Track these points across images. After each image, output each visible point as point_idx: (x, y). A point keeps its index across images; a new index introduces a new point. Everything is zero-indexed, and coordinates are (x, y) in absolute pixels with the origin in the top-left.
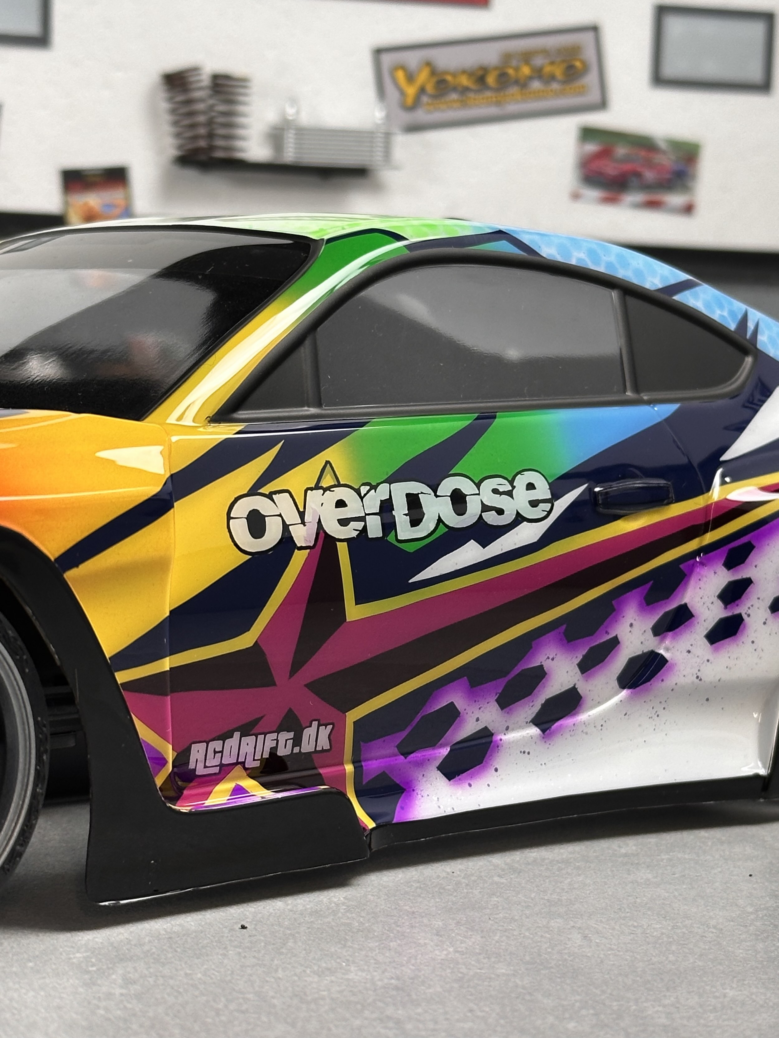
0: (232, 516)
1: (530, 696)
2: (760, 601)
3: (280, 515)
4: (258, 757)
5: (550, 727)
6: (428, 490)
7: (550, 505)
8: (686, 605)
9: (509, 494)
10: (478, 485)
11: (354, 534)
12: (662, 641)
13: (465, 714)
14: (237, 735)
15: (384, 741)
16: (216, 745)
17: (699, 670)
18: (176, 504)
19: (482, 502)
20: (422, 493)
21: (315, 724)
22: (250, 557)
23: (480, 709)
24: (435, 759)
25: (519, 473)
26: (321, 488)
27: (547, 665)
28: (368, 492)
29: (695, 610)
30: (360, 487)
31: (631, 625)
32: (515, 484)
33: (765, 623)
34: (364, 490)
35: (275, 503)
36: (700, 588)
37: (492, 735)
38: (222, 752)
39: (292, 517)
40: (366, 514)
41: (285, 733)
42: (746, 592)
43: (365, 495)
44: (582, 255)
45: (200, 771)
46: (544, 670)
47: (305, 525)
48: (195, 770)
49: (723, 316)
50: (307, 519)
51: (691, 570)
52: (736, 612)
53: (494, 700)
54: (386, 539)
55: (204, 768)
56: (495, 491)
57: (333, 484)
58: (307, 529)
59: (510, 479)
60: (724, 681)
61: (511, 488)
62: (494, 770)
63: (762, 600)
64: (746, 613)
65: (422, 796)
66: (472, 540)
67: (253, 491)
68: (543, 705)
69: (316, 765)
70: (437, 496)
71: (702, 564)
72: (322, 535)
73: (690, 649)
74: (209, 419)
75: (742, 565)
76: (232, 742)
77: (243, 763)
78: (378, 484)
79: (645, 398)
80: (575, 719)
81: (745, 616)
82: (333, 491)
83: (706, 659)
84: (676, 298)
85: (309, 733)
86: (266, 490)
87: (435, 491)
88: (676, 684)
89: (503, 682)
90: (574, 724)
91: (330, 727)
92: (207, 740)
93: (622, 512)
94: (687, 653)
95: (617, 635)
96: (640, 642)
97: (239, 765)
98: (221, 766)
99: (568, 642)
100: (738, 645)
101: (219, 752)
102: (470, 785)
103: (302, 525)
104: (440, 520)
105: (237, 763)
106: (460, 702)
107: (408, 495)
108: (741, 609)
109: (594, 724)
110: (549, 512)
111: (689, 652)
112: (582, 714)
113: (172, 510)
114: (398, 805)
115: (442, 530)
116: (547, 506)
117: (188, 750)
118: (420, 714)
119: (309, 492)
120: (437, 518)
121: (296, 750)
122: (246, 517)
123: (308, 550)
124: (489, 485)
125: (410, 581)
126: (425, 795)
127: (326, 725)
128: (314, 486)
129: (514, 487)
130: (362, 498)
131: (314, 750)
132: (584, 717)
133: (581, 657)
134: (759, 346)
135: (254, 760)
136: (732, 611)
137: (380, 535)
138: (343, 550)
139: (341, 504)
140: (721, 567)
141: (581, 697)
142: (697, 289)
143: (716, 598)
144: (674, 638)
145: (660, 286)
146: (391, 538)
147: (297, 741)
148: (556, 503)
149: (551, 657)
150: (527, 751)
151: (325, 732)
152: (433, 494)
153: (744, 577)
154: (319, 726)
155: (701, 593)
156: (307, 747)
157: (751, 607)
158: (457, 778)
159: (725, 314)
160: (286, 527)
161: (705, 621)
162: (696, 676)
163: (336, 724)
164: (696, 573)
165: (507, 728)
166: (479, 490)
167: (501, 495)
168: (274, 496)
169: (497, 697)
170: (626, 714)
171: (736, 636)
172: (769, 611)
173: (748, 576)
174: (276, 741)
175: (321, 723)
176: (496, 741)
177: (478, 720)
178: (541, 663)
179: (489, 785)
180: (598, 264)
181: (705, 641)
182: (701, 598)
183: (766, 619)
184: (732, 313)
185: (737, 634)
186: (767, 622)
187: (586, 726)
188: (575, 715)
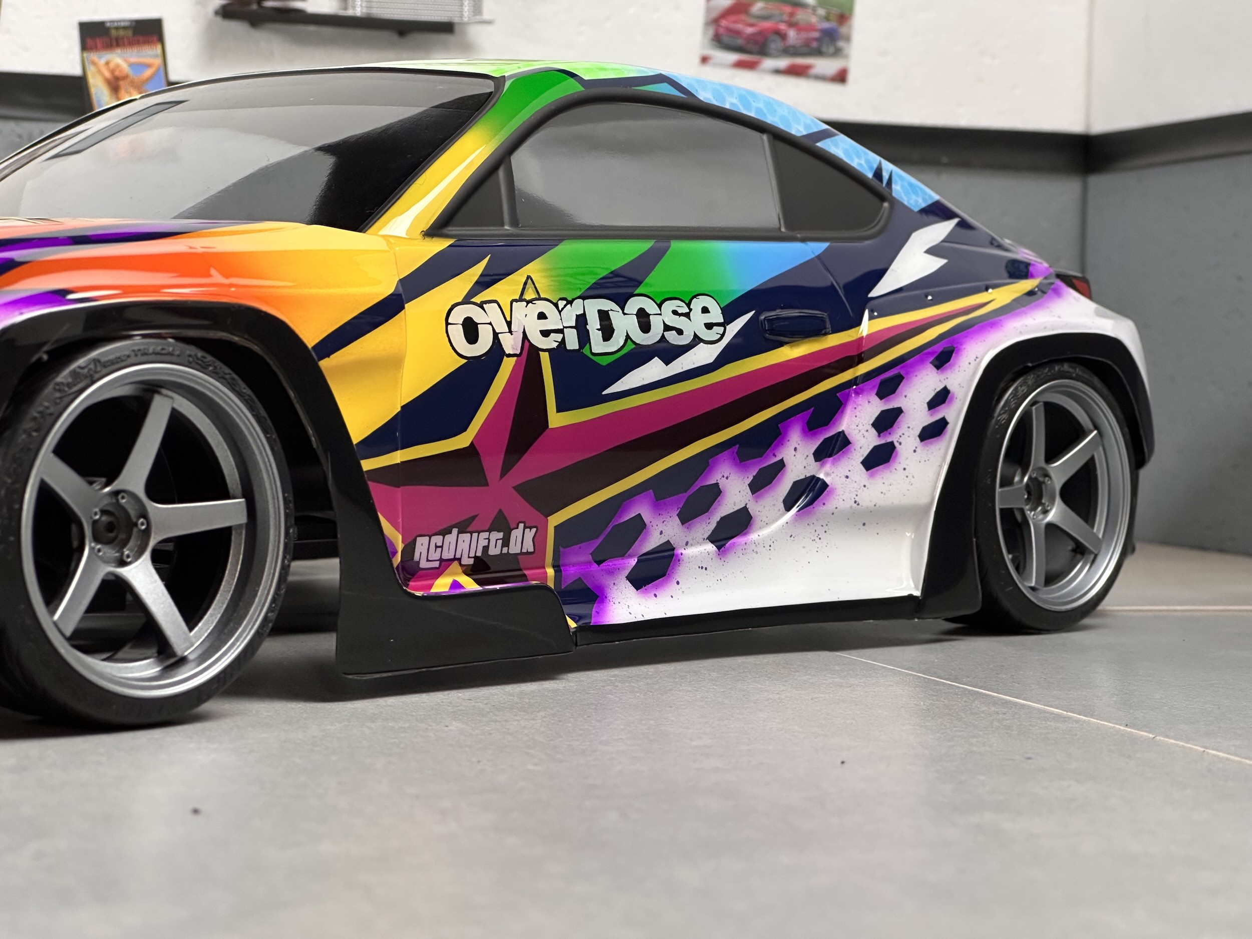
0: (450, 321)
1: (707, 514)
2: (910, 429)
3: (490, 324)
4: (472, 554)
5: (725, 545)
6: (617, 308)
7: (722, 328)
8: (843, 432)
9: (687, 315)
10: (660, 306)
11: (555, 345)
12: (822, 466)
13: (651, 527)
14: (455, 531)
15: (580, 548)
16: (437, 540)
17: (857, 495)
18: (406, 306)
19: (664, 322)
20: (611, 310)
21: (521, 526)
22: (466, 361)
23: (663, 522)
24: (624, 569)
25: (695, 297)
26: (524, 300)
27: (723, 483)
28: (565, 306)
29: (852, 437)
30: (558, 301)
31: (795, 449)
32: (691, 307)
33: (915, 451)
34: (561, 304)
35: (486, 312)
36: (856, 416)
37: (673, 549)
38: (442, 547)
39: (502, 327)
40: (564, 327)
41: (495, 534)
42: (897, 421)
43: (563, 309)
44: (735, 101)
45: (424, 564)
46: (720, 489)
47: (512, 334)
48: (418, 563)
49: (861, 164)
50: (513, 328)
51: (847, 398)
52: (889, 440)
53: (676, 514)
54: (581, 351)
55: (427, 561)
56: (675, 312)
57: (534, 297)
58: (514, 339)
59: (687, 302)
60: (880, 506)
61: (688, 311)
62: (676, 582)
63: (912, 429)
64: (898, 441)
65: (614, 603)
66: (656, 358)
67: (467, 300)
68: (718, 523)
69: (522, 567)
70: (625, 314)
71: (857, 393)
72: (527, 344)
73: (848, 475)
74: (423, 233)
75: (893, 395)
76: (451, 538)
77: (459, 560)
78: (574, 300)
79: (799, 236)
80: (746, 538)
81: (896, 444)
82: (535, 304)
83: (862, 485)
84: (819, 144)
85: (516, 534)
86: (477, 299)
87: (623, 309)
88: (836, 508)
89: (684, 497)
90: (746, 543)
91: (534, 530)
92: (430, 534)
93: (787, 339)
94: (846, 479)
95: (783, 458)
96: (803, 467)
97: (456, 562)
98: (441, 560)
99: (741, 462)
100: (891, 472)
101: (439, 547)
102: (656, 596)
103: (509, 334)
104: (628, 337)
105: (455, 559)
106: (647, 514)
107: (600, 312)
108: (893, 438)
109: (763, 544)
110: (723, 335)
111: (847, 477)
112: (752, 534)
113: (403, 311)
114: (594, 609)
115: (630, 346)
116: (720, 330)
117: (414, 542)
118: (611, 524)
119: (514, 303)
120: (626, 335)
121: (505, 550)
122: (461, 323)
123: (515, 358)
124: (669, 306)
125: (604, 393)
126: (617, 602)
127: (531, 528)
128: (518, 298)
129: (691, 310)
130: (560, 312)
131: (520, 552)
132: (755, 536)
133: (752, 478)
134: (894, 194)
135: (469, 557)
136: (885, 439)
137: (577, 347)
138: (545, 358)
139: (542, 316)
140: (874, 397)
141: (751, 517)
142: (836, 137)
143: (871, 426)
144: (833, 464)
145: (805, 133)
146: (586, 351)
147: (506, 542)
148: (728, 327)
149: (725, 476)
150: (704, 567)
151: (530, 534)
152: (621, 311)
153: (896, 406)
154: (525, 528)
155: (857, 420)
156: (514, 549)
157: (902, 435)
158: (644, 588)
159: (863, 162)
160: (496, 335)
161: (861, 448)
162: (854, 500)
163: (539, 528)
164: (852, 402)
165: (687, 544)
166: (661, 311)
167: (680, 316)
168: (484, 305)
169: (679, 510)
170: (791, 536)
171: (889, 463)
172: (918, 439)
173: (899, 406)
174: (487, 540)
175: (527, 525)
176: (677, 555)
177: (661, 533)
178: (717, 480)
179: (672, 597)
180: (750, 111)
181: (861, 466)
182: (857, 426)
183: (916, 448)
184: (868, 162)
185: (890, 461)
186: (917, 450)
187: (756, 546)
188: (745, 534)
